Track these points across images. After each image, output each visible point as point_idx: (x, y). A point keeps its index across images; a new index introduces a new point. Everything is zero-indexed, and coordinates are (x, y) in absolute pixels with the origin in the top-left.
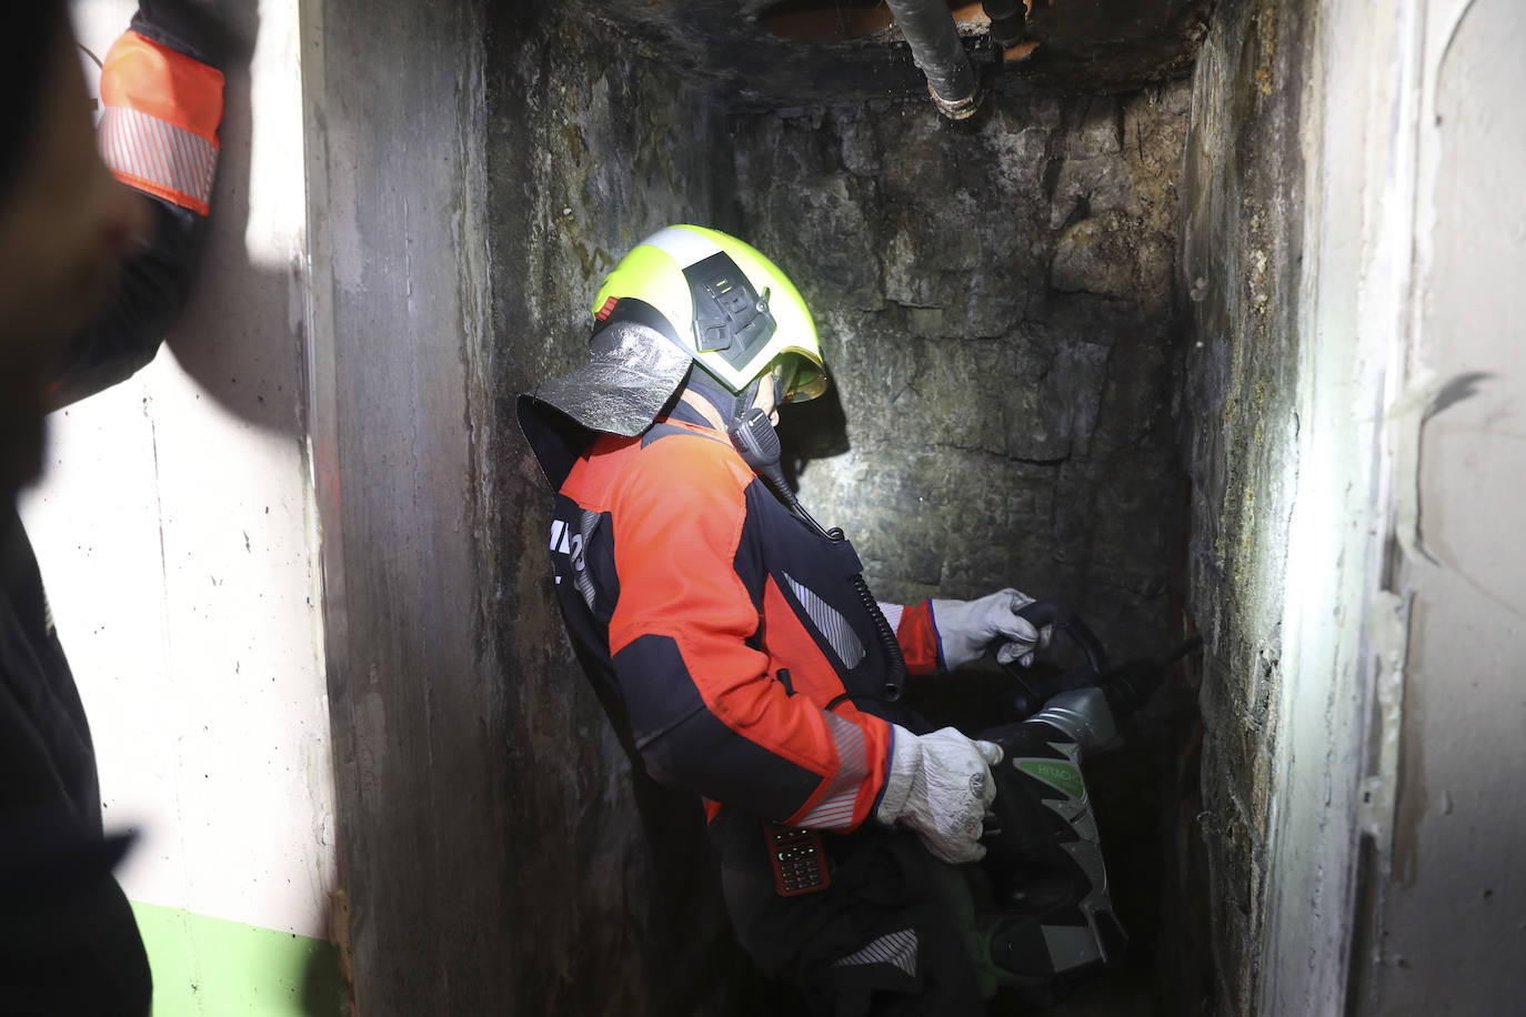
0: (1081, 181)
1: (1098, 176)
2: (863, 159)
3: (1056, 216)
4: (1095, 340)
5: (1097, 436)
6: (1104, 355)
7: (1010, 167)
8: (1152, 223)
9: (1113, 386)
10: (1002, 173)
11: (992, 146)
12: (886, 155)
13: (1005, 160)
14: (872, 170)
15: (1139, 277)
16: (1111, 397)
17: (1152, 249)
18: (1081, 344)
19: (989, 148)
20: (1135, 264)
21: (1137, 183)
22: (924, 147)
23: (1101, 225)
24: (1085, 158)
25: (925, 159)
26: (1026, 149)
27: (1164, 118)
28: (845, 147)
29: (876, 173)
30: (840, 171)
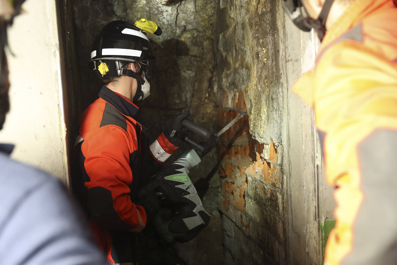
0: (185, 21)
1: (190, 19)
2: (121, 12)
3: (178, 31)
4: (191, 70)
5: (193, 100)
6: (194, 74)
7: (167, 16)
8: (206, 34)
9: (197, 84)
10: (164, 18)
11: (161, 9)
12: (128, 11)
13: (165, 14)
14: (123, 16)
15: (204, 50)
16: (196, 87)
17: (207, 42)
18: (187, 71)
19: (161, 10)
20: (203, 46)
21: (201, 22)
22: (141, 9)
23: (192, 34)
24: (186, 13)
25: (141, 13)
26: (171, 11)
27: (208, 2)
28: (115, 8)
29: (125, 17)
30: (114, 16)
